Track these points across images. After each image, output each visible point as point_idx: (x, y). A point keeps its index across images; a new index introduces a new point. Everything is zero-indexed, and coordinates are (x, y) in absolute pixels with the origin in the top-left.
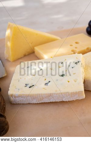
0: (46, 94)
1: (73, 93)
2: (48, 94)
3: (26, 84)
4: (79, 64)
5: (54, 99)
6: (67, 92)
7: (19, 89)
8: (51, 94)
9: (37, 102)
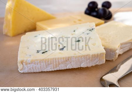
0: (64, 58)
1: (95, 55)
2: (66, 58)
3: (37, 51)
4: (94, 31)
5: (71, 64)
6: (88, 55)
7: (30, 56)
8: (69, 57)
9: (51, 70)
